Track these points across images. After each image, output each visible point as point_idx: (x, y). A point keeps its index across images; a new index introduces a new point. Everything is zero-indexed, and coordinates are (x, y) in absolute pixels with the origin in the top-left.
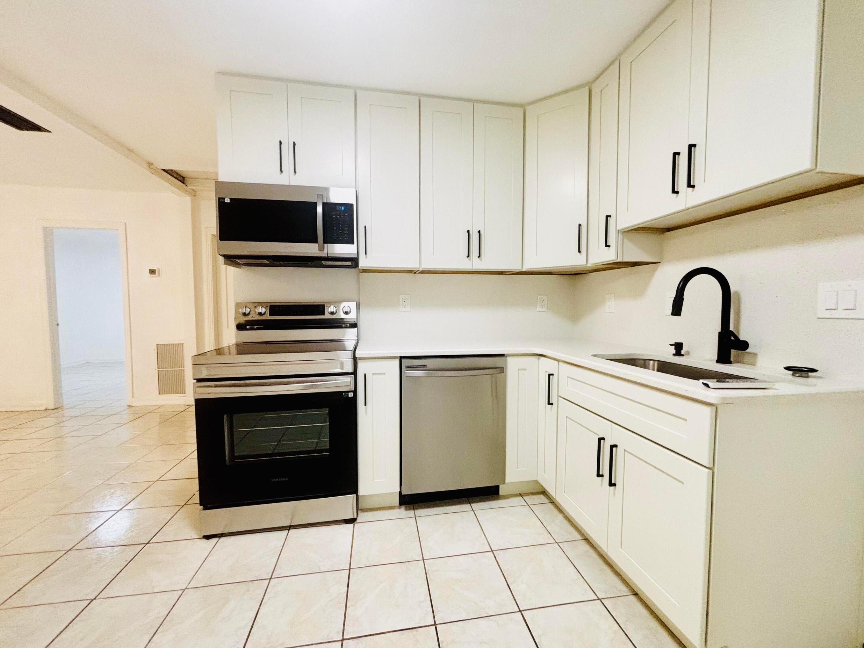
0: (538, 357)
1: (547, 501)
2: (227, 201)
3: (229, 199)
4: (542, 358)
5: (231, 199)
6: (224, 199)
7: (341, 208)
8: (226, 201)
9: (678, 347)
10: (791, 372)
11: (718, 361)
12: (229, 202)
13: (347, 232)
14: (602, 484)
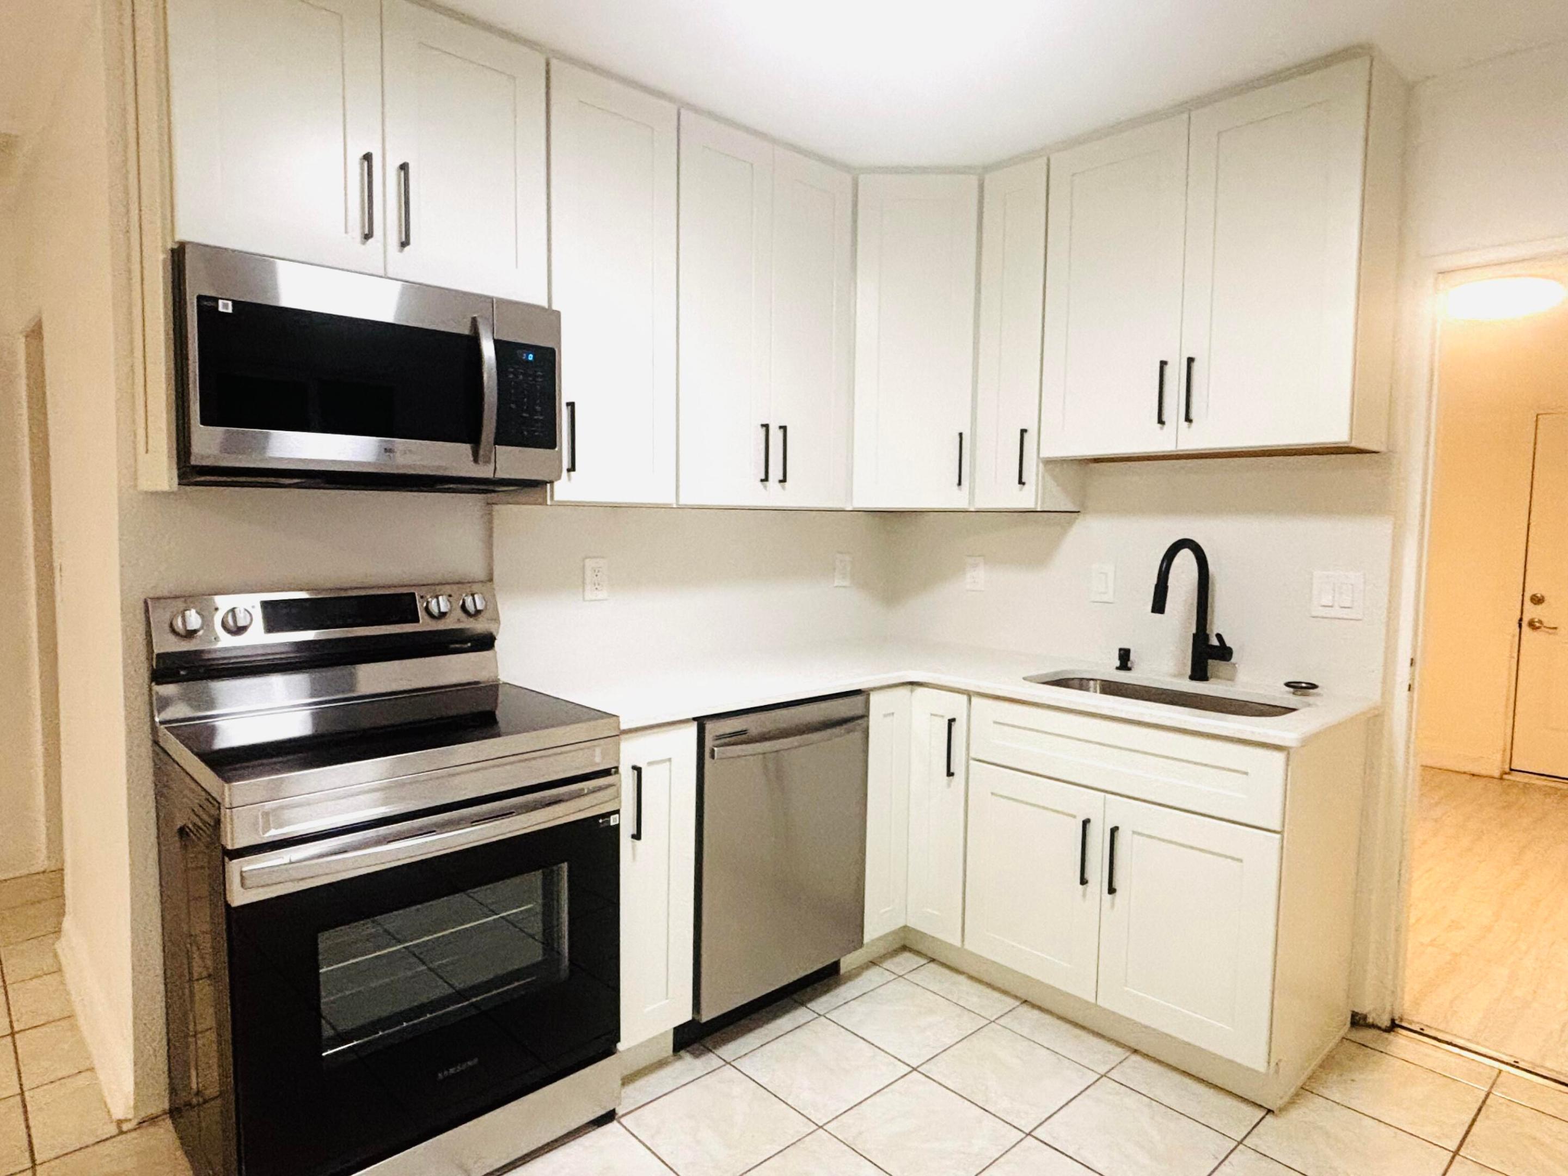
0: (909, 687)
1: (923, 961)
2: (225, 307)
3: (230, 303)
4: (920, 691)
5: (235, 303)
6: (216, 300)
7: (527, 356)
8: (221, 309)
9: (1125, 658)
10: (1292, 690)
11: (1193, 677)
12: (230, 310)
13: (541, 418)
14: (1084, 895)
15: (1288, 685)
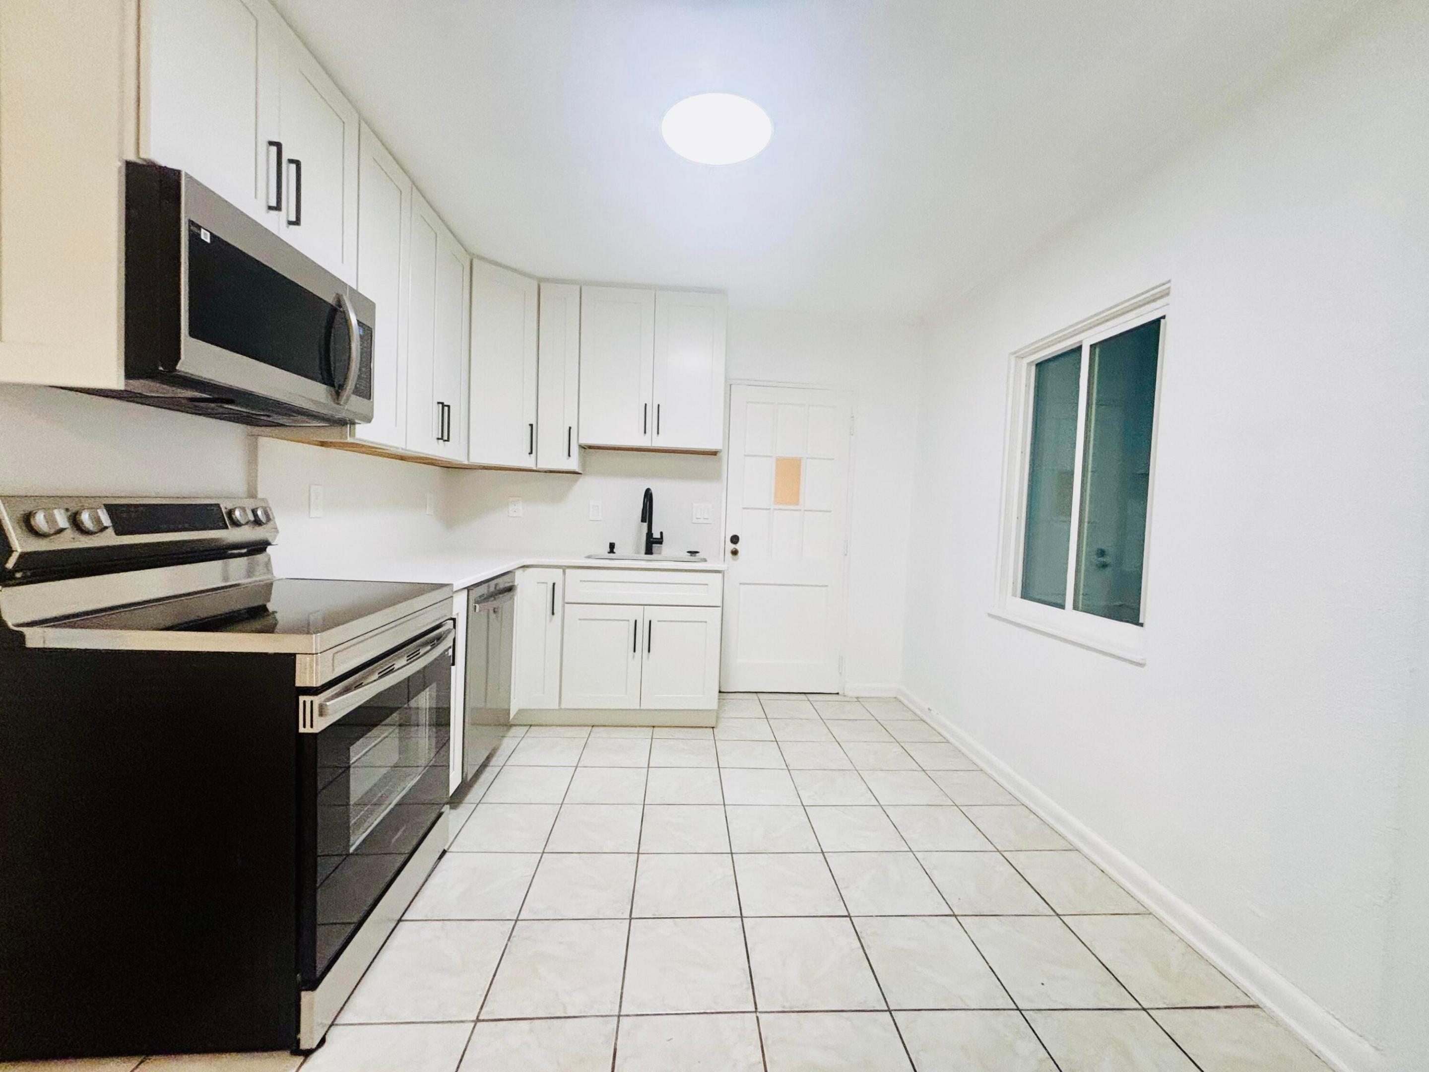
2: (205, 236)
3: (208, 234)
4: (530, 570)
6: (200, 228)
8: (203, 237)
9: (612, 547)
11: (646, 553)
12: (208, 240)
14: (634, 657)
15: (688, 552)
